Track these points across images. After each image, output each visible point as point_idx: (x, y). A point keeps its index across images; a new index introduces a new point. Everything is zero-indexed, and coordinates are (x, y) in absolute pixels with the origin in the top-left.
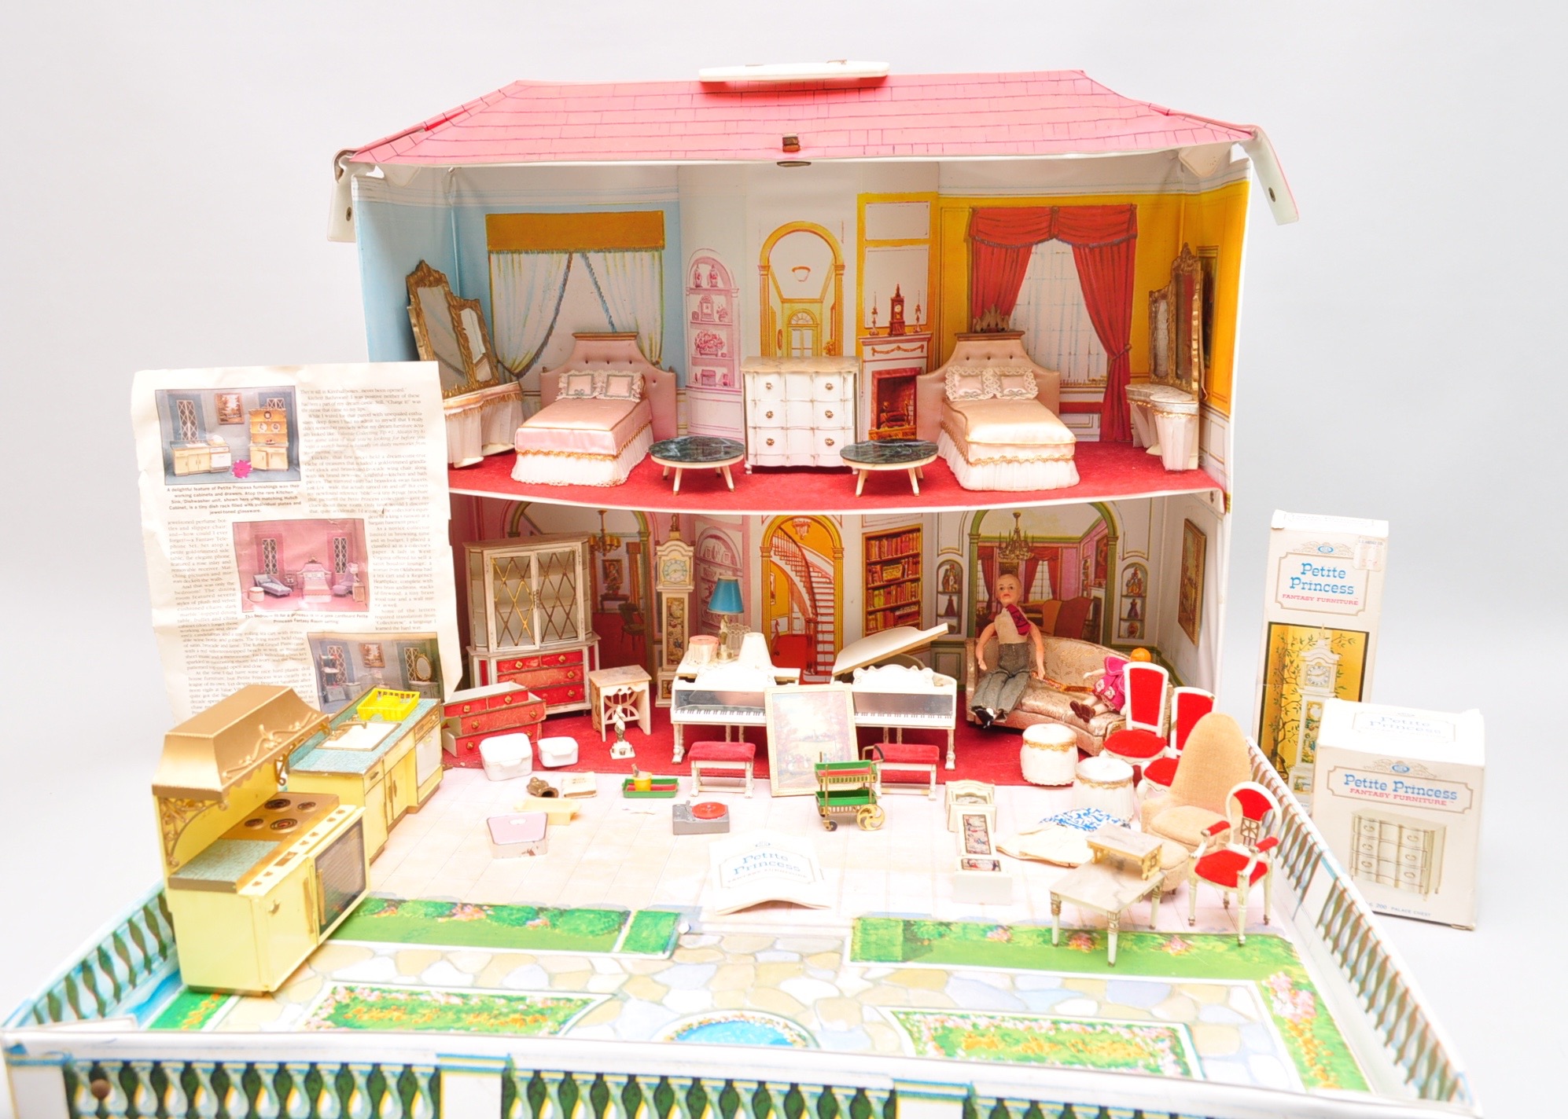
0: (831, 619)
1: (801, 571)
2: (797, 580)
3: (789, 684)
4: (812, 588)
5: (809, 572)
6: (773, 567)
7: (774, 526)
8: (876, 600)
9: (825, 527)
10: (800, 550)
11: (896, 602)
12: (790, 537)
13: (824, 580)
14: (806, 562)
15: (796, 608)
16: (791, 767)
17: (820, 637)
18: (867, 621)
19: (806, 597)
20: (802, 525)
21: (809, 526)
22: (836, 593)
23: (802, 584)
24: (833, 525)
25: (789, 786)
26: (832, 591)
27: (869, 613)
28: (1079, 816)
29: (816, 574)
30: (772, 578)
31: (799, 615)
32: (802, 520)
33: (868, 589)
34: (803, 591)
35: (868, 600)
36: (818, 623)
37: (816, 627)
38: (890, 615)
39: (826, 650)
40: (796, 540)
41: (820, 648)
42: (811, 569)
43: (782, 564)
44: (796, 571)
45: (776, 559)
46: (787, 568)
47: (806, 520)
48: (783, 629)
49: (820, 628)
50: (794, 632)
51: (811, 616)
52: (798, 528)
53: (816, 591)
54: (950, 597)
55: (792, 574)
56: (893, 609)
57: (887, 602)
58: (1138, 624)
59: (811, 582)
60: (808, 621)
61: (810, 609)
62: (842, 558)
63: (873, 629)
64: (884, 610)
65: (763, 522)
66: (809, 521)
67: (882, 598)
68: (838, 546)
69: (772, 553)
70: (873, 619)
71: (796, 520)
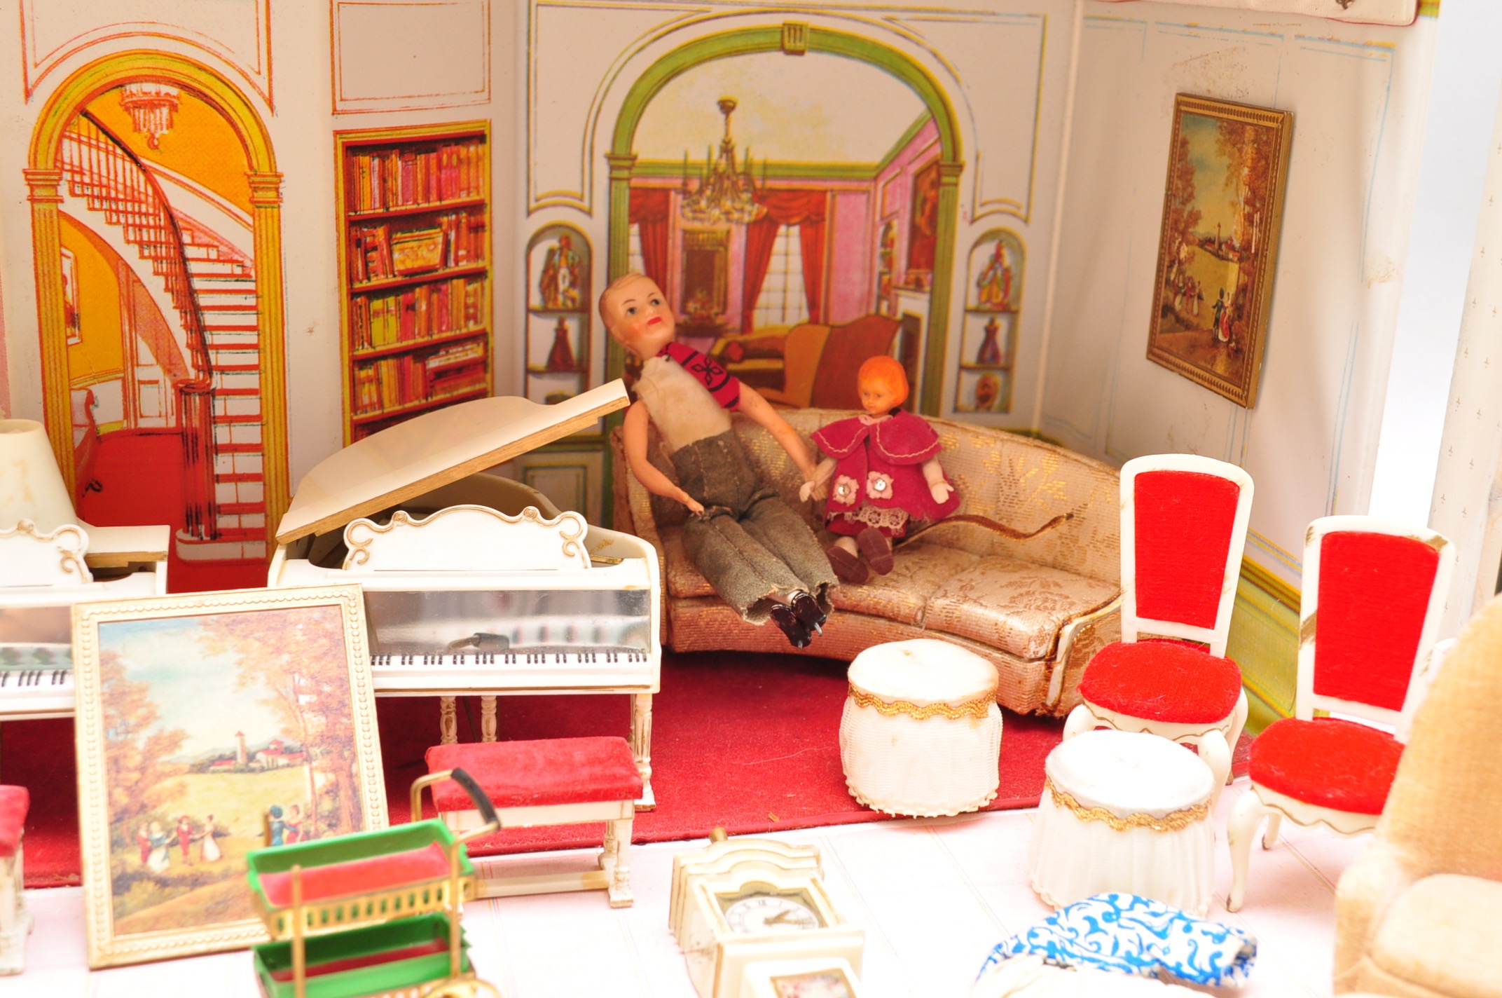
0: (250, 381)
1: (156, 244)
2: (144, 269)
3: (136, 577)
4: (191, 293)
5: (180, 246)
6: (67, 229)
7: (66, 106)
8: (377, 325)
9: (221, 111)
10: (150, 180)
11: (429, 331)
12: (117, 142)
13: (226, 269)
14: (171, 217)
15: (145, 353)
16: (158, 863)
17: (222, 434)
18: (354, 384)
19: (174, 319)
20: (152, 104)
21: (173, 108)
22: (264, 307)
23: (161, 280)
24: (247, 105)
25: (153, 925)
26: (251, 301)
27: (359, 363)
28: (1094, 928)
29: (201, 253)
30: (67, 265)
31: (157, 373)
32: (150, 88)
33: (353, 294)
34: (166, 303)
35: (356, 327)
36: (213, 393)
37: (207, 407)
38: (414, 367)
39: (240, 470)
40: (135, 149)
41: (223, 465)
42: (186, 238)
43: (96, 221)
44: (141, 243)
45: (76, 207)
46: (114, 236)
47: (165, 89)
48: (109, 414)
49: (219, 407)
50: (144, 424)
51: (192, 374)
52: (140, 114)
53: (203, 300)
54: (561, 322)
55: (130, 254)
56: (422, 353)
57: (405, 332)
58: (998, 378)
59: (188, 276)
60: (184, 391)
61: (187, 354)
62: (277, 203)
63: (372, 405)
64: (397, 354)
65: (28, 93)
66: (174, 91)
67: (393, 322)
68: (265, 169)
69: (63, 190)
70: (370, 380)
71: (134, 88)
